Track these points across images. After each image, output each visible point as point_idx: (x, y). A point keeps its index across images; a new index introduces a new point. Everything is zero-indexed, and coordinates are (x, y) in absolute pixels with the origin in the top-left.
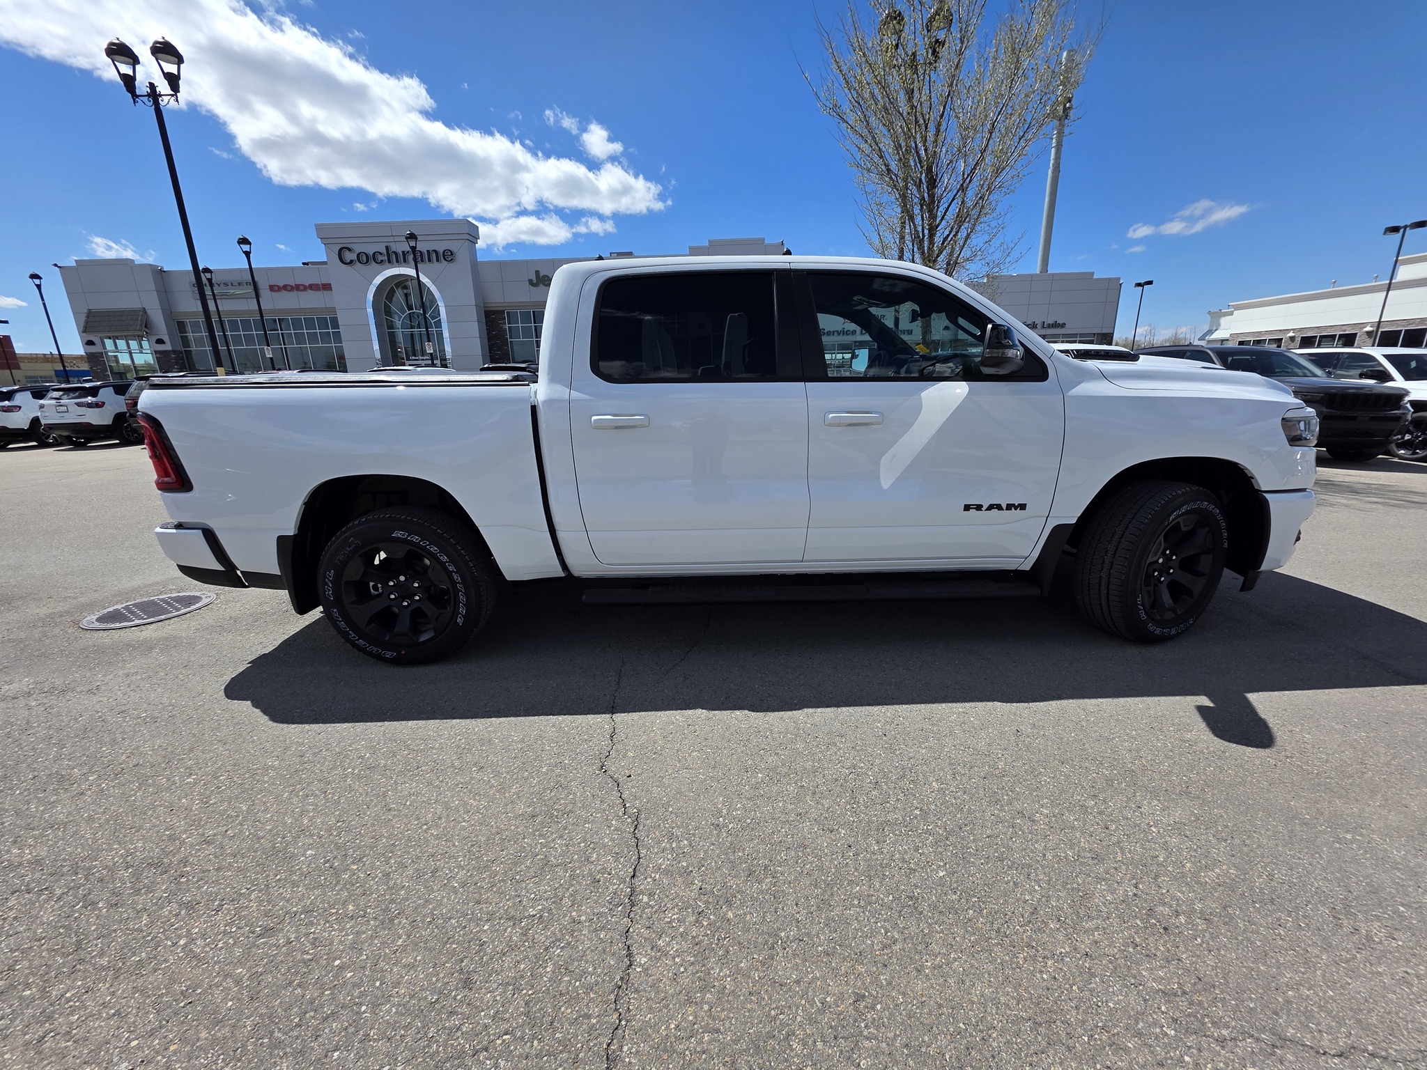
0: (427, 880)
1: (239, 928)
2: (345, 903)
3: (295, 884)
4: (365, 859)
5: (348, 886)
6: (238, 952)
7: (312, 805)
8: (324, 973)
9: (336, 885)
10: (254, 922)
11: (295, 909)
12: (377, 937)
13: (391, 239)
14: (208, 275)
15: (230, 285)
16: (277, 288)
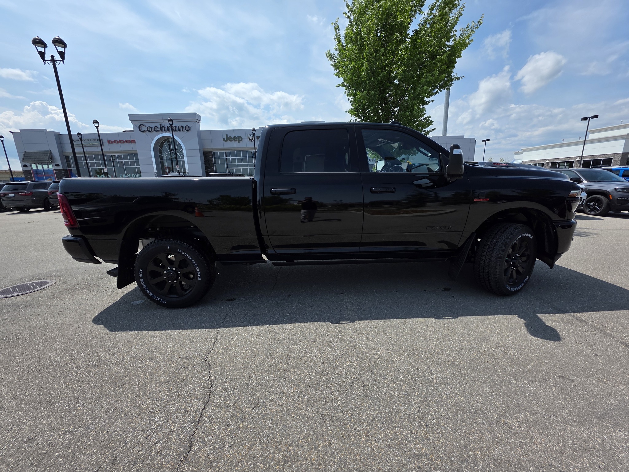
0: (111, 413)
1: (17, 439)
2: (70, 425)
3: (49, 417)
4: (85, 404)
5: (73, 417)
6: (13, 450)
7: (69, 379)
8: (49, 459)
9: (68, 417)
10: (24, 436)
11: (45, 429)
12: (79, 441)
13: (163, 121)
14: (80, 136)
15: (90, 140)
16: (111, 142)
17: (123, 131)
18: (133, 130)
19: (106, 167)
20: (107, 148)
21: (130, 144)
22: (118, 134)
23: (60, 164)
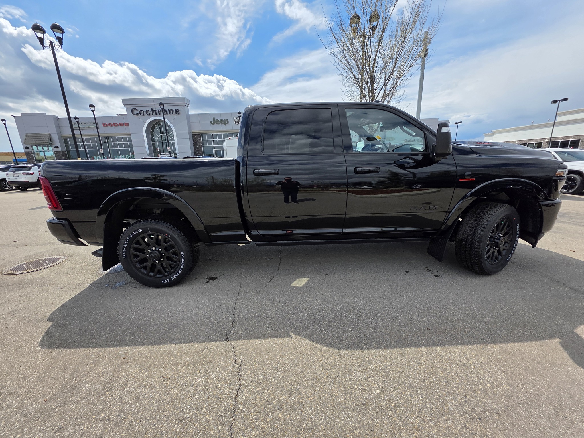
9: (97, 403)
13: (154, 105)
14: (77, 120)
15: (86, 124)
16: (106, 125)
17: (117, 115)
18: (126, 114)
19: (102, 148)
20: (103, 131)
21: (123, 127)
22: (113, 117)
23: (59, 146)
